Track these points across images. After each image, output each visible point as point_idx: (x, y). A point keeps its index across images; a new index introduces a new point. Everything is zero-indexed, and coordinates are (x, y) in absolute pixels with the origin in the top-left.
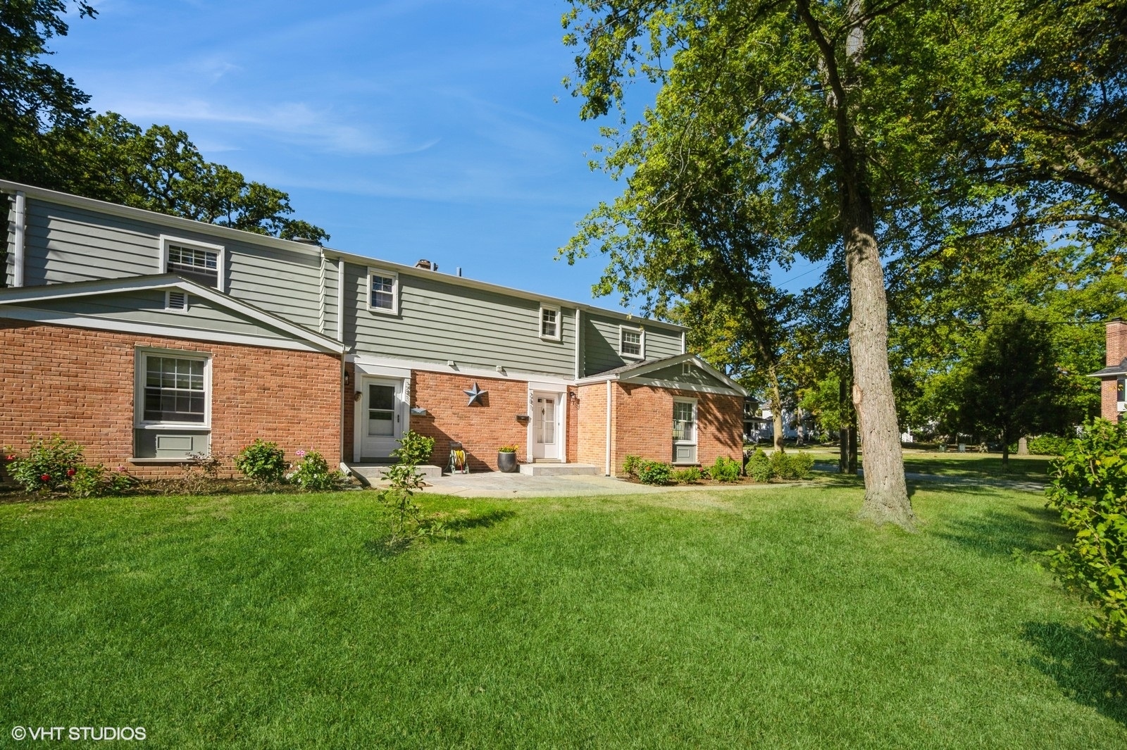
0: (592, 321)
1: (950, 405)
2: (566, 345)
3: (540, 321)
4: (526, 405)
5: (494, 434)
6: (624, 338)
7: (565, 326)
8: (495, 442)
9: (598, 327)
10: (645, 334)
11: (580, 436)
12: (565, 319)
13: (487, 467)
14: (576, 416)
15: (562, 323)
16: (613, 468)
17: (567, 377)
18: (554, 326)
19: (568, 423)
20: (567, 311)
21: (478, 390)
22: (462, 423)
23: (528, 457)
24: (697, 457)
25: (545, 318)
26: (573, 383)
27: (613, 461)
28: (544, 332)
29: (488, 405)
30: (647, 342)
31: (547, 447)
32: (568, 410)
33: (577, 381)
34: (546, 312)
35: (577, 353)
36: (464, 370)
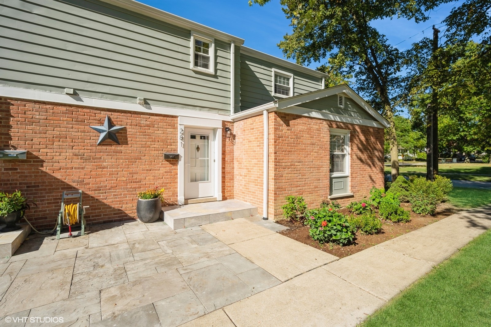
0: (247, 62)
1: (450, 137)
2: (220, 80)
3: (192, 51)
4: (175, 142)
5: (135, 176)
6: (276, 81)
7: (219, 60)
8: (134, 185)
9: (253, 68)
10: (294, 78)
11: (236, 172)
12: (219, 53)
13: (127, 215)
14: (232, 152)
15: (216, 57)
16: (272, 210)
17: (222, 112)
18: (208, 59)
19: (224, 159)
20: (221, 45)
21: (111, 124)
22: (89, 166)
23: (179, 198)
24: (349, 188)
25: (197, 49)
26: (229, 119)
27: (272, 203)
28: (196, 64)
29: (127, 143)
30: (296, 86)
31: (201, 185)
32: (224, 146)
33: (232, 116)
34: (197, 42)
35: (232, 88)
36: (88, 101)
